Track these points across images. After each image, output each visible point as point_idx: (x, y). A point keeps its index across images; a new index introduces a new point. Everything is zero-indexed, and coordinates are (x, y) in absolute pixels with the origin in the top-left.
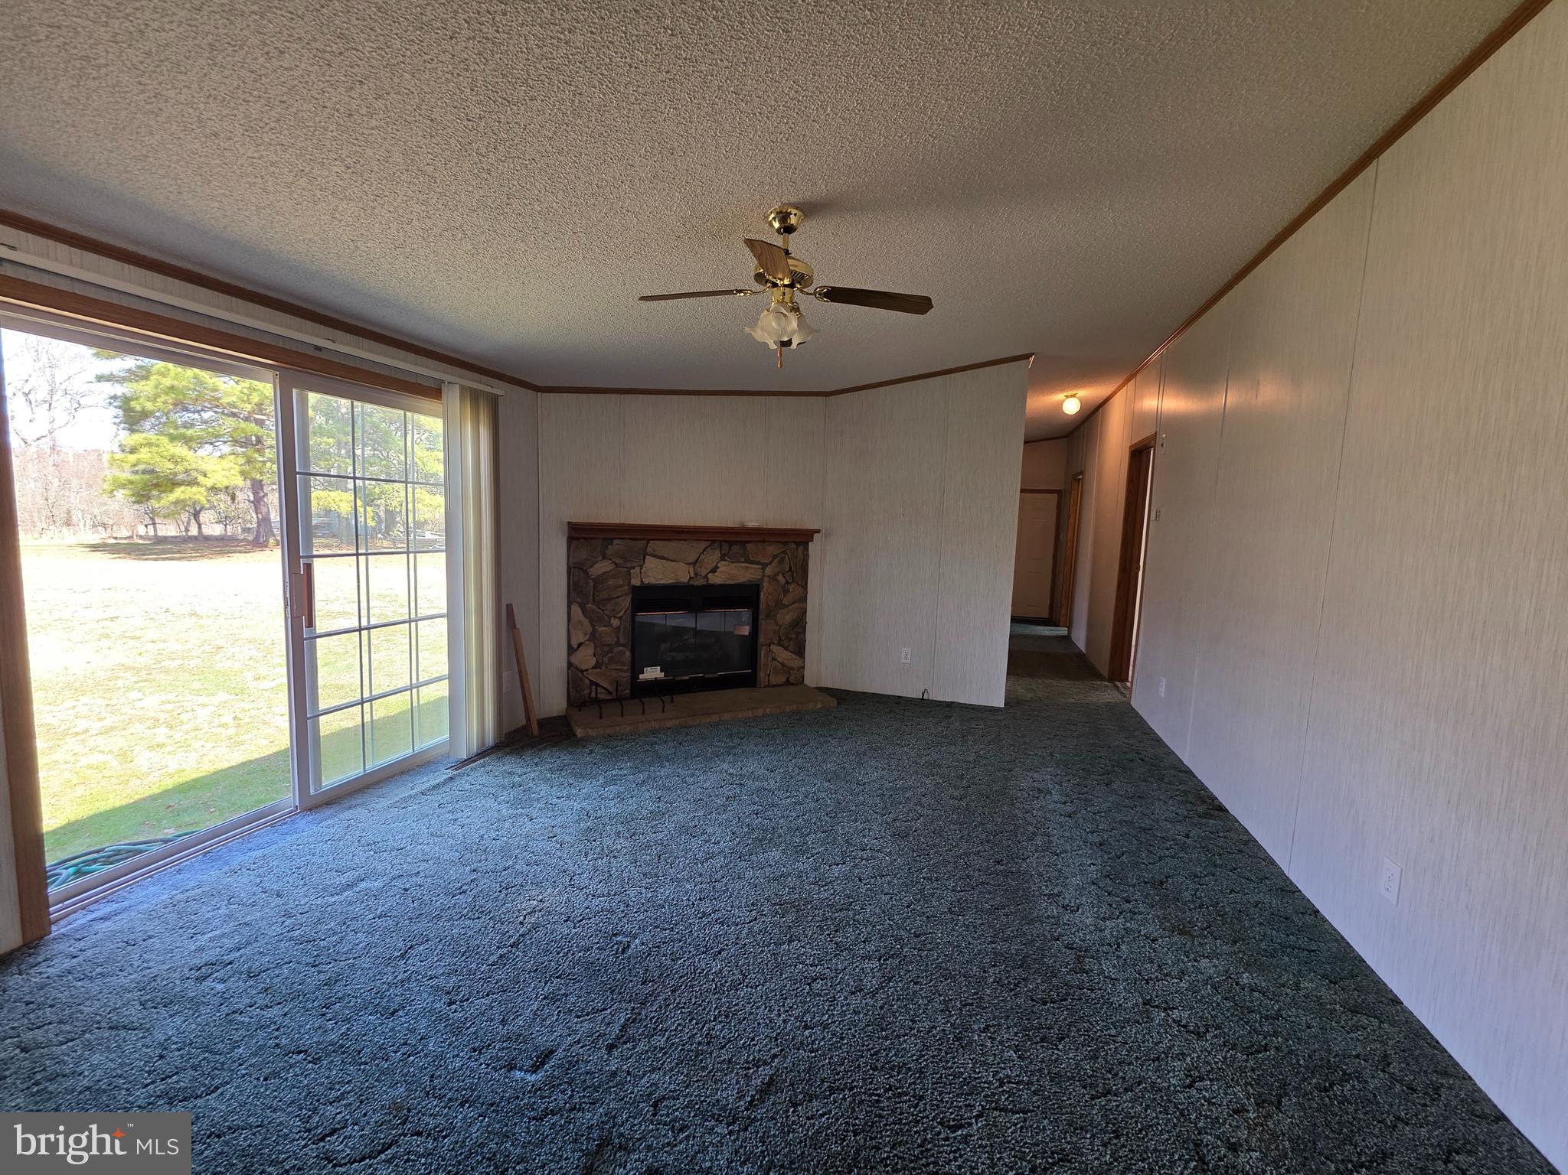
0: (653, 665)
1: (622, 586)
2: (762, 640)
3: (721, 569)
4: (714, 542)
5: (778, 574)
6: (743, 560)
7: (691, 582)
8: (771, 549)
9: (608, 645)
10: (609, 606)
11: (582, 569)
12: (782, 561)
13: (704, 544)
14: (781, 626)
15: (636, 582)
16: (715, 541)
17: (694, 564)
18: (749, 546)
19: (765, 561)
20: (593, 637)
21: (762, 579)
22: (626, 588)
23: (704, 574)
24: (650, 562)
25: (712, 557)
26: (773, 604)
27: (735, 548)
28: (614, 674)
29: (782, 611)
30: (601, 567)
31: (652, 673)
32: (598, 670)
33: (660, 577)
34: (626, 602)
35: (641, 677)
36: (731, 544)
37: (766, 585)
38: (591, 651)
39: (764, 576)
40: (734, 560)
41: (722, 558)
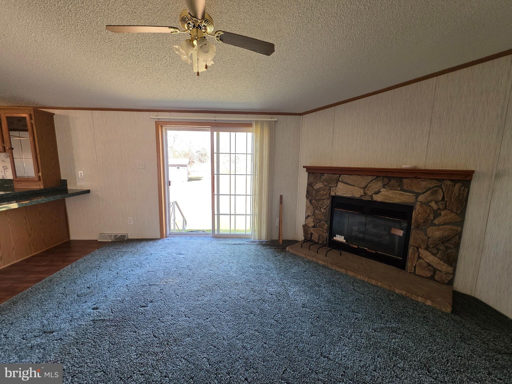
0: (341, 234)
1: (326, 195)
2: (411, 242)
3: (383, 193)
4: (378, 177)
5: (431, 201)
6: (399, 189)
7: (362, 198)
8: (424, 184)
9: (319, 219)
10: (320, 203)
11: (311, 185)
12: (435, 192)
13: (370, 178)
14: (429, 238)
15: (333, 194)
16: (380, 176)
17: (364, 188)
18: (405, 181)
19: (419, 191)
20: (314, 215)
21: (415, 203)
22: (328, 196)
23: (370, 194)
24: (340, 185)
25: (377, 185)
26: (422, 221)
27: (393, 182)
28: (321, 232)
29: (431, 228)
30: (318, 185)
31: (340, 238)
32: (314, 229)
33: (344, 193)
34: (328, 202)
35: (334, 238)
36: (390, 178)
37: (418, 207)
38: (312, 220)
39: (417, 201)
40: (392, 188)
41: (384, 187)
